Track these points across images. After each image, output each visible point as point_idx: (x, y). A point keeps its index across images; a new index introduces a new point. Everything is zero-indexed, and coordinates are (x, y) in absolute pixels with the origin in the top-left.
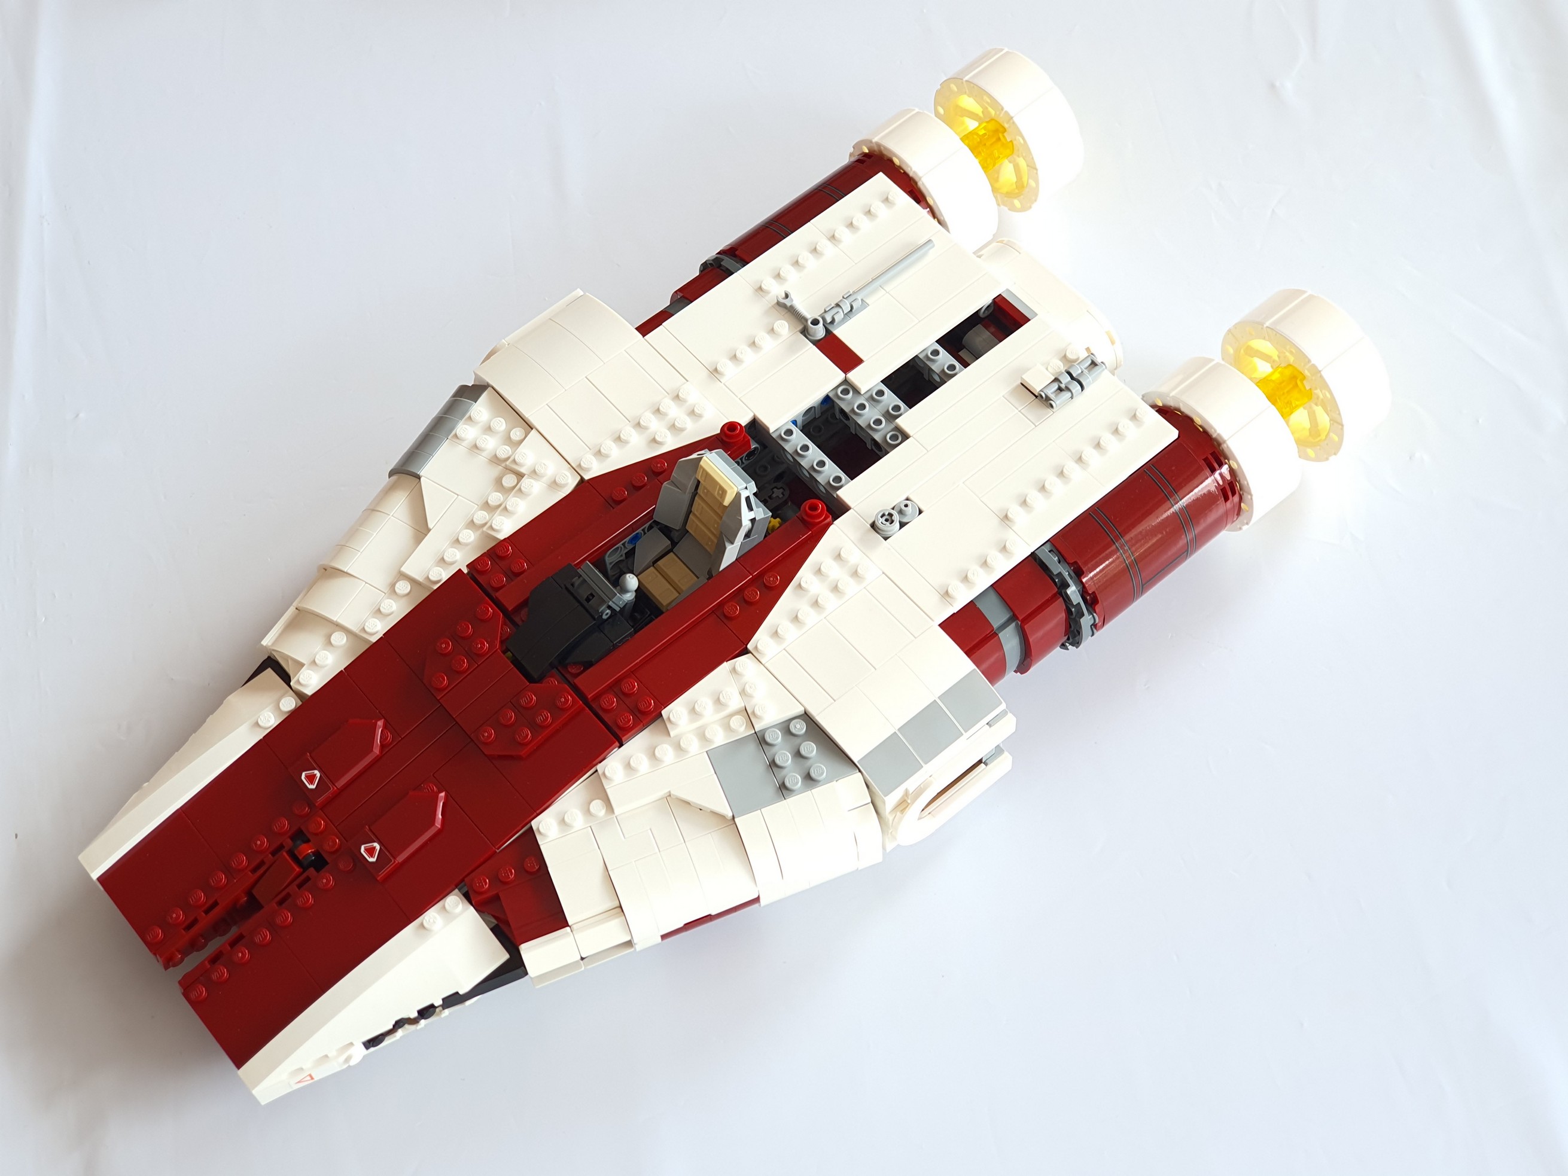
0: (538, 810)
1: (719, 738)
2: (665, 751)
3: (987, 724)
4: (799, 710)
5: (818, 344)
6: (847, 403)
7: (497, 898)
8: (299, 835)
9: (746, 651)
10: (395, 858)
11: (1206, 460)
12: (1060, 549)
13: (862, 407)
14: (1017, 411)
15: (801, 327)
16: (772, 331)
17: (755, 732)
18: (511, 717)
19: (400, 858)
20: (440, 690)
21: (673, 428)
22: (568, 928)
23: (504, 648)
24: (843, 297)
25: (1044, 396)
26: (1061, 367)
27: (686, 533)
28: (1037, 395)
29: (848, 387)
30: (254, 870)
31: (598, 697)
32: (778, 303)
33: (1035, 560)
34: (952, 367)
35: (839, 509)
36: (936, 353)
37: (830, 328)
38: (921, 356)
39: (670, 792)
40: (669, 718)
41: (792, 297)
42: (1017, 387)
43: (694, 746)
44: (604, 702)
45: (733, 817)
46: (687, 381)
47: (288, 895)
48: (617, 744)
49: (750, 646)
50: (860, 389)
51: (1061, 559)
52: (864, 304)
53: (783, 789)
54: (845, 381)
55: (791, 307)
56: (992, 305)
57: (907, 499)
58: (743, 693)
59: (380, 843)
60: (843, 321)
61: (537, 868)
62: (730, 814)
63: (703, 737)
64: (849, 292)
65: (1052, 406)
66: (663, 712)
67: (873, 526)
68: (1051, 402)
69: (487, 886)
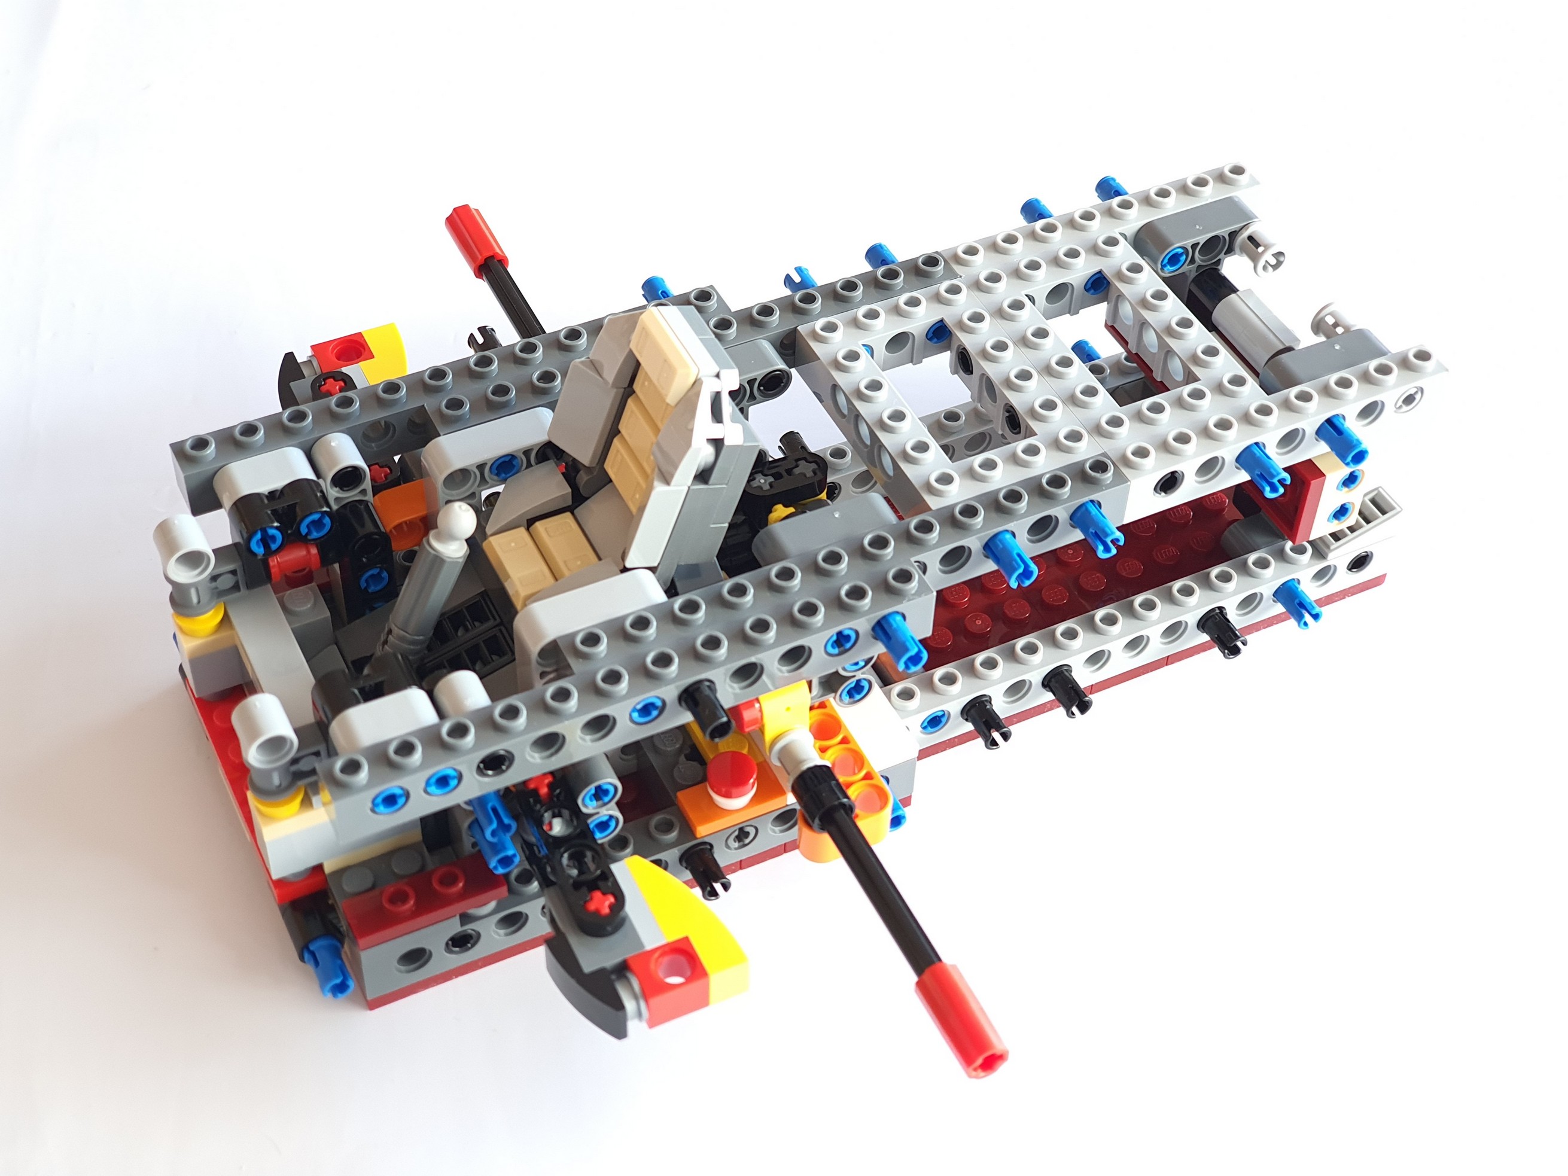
27: (605, 482)
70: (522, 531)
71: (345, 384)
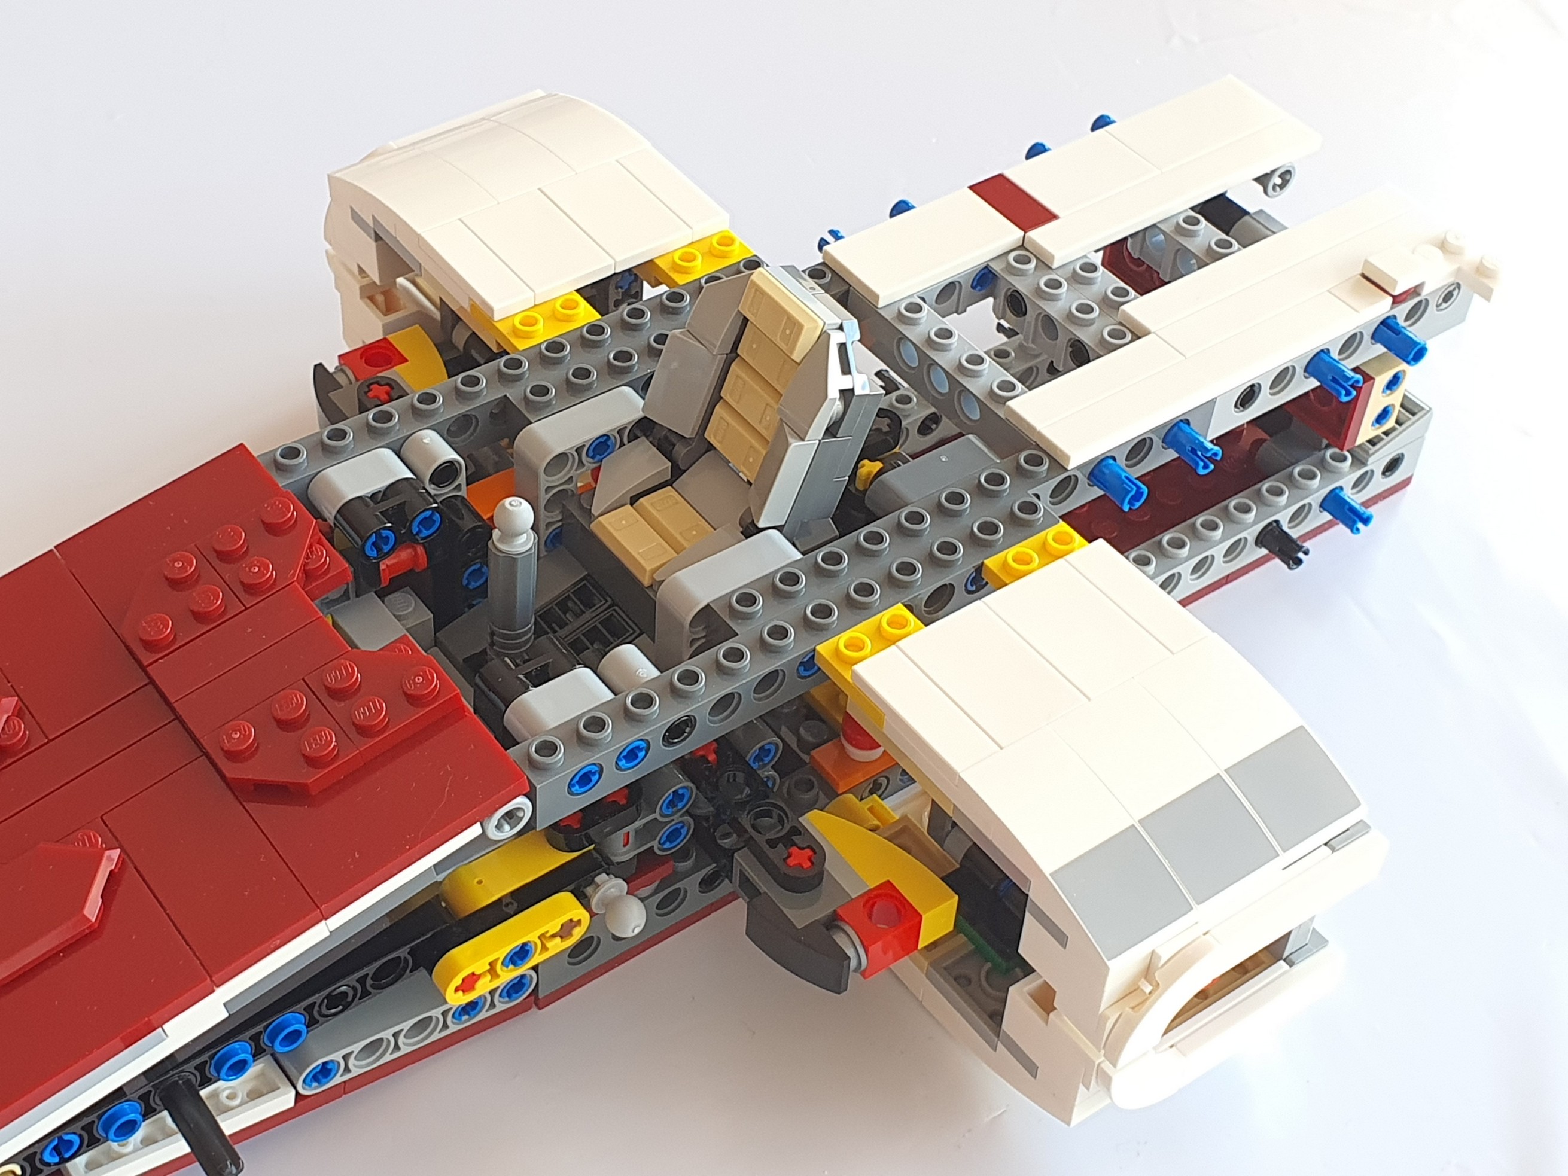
3: (1325, 846)
6: (1026, 278)
13: (1054, 285)
27: (705, 449)
28: (1395, 294)
29: (1025, 252)
34: (1224, 243)
36: (1192, 221)
38: (1167, 227)
42: (1357, 280)
50: (1053, 257)
54: (1022, 247)
70: (629, 506)
71: (392, 388)
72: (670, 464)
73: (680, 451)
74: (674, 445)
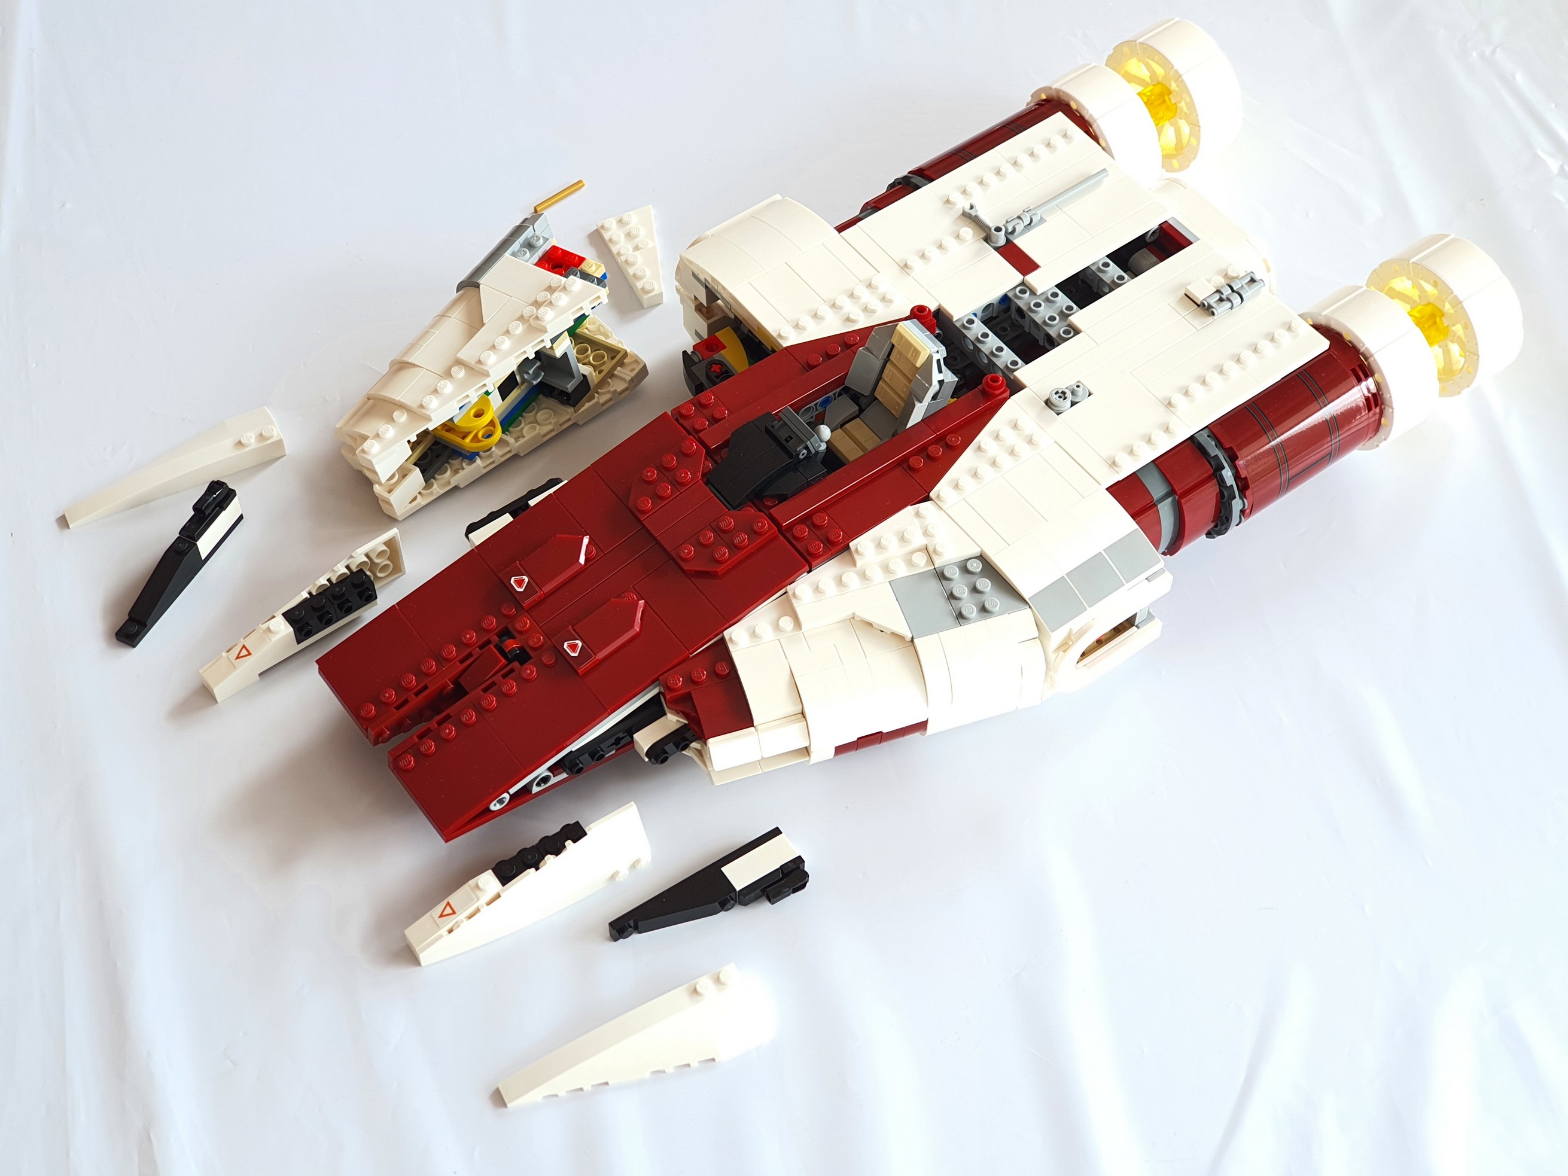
0: (731, 620)
1: (902, 571)
2: (851, 577)
3: (1146, 579)
4: (975, 551)
5: (997, 249)
6: (1024, 301)
7: (688, 697)
8: (505, 633)
9: (927, 499)
10: (595, 655)
11: (1354, 371)
12: (1218, 436)
13: (1038, 305)
14: (1181, 317)
15: (984, 235)
16: (958, 237)
17: (935, 569)
18: (710, 537)
19: (600, 656)
20: (643, 512)
21: (865, 309)
22: (752, 728)
23: (705, 480)
24: (1024, 211)
25: (1206, 304)
26: (1221, 281)
27: (874, 401)
28: (1199, 304)
29: (1024, 287)
30: (462, 661)
31: (790, 527)
32: (965, 214)
33: (1194, 443)
34: (1121, 278)
35: (1016, 387)
36: (1106, 265)
37: (1010, 237)
38: (1094, 268)
39: (854, 614)
40: (857, 550)
41: (977, 208)
42: (1182, 297)
43: (878, 576)
44: (797, 531)
45: (912, 638)
46: (879, 272)
47: (493, 684)
48: (807, 568)
49: (931, 494)
50: (1037, 290)
51: (1218, 445)
52: (1042, 220)
53: (960, 617)
54: (1023, 283)
55: (976, 216)
56: (1158, 231)
57: (1078, 382)
58: (926, 533)
59: (582, 641)
60: (1023, 232)
61: (727, 671)
62: (910, 636)
63: (886, 569)
64: (1029, 207)
65: (1213, 314)
66: (851, 544)
67: (1048, 402)
68: (1214, 310)
69: (681, 684)
70: (840, 429)
71: (722, 366)
72: (858, 408)
73: (863, 401)
74: (859, 398)
